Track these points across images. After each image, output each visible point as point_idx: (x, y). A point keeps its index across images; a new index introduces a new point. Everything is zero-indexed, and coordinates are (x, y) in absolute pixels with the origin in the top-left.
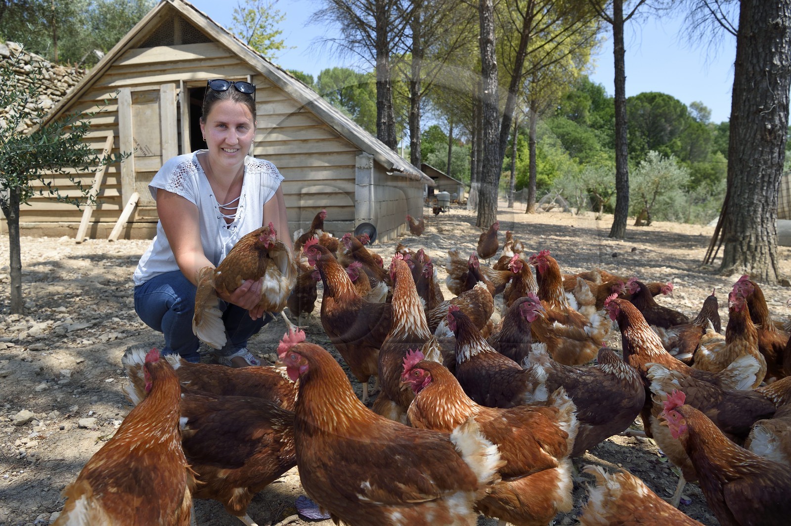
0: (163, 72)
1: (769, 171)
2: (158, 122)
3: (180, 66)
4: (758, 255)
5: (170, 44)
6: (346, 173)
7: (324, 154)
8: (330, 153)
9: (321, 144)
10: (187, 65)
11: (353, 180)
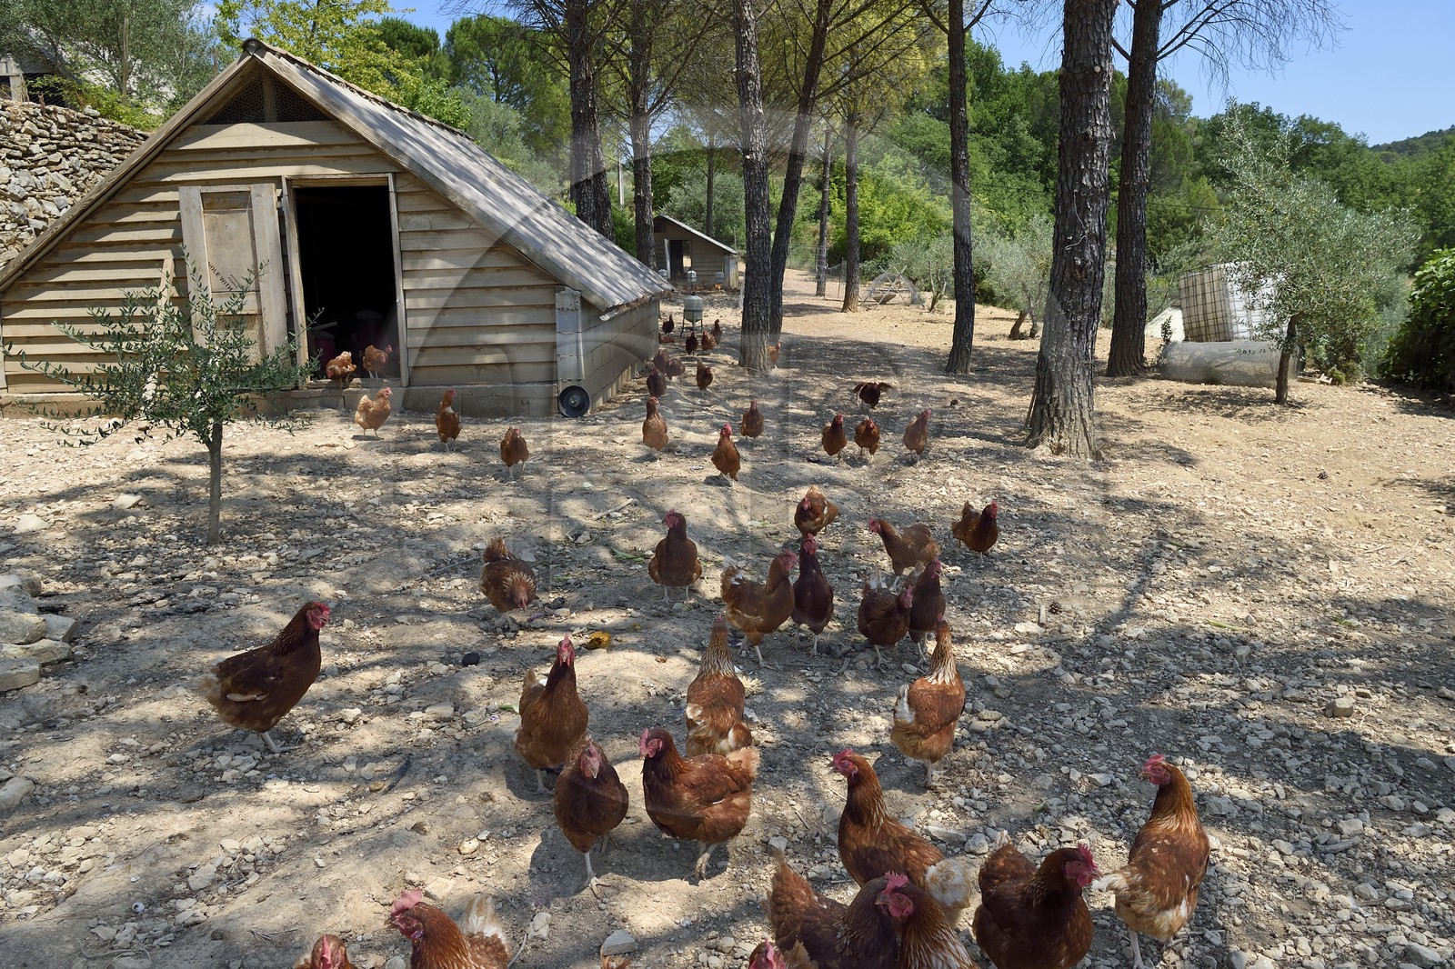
0: (252, 163)
1: (1079, 318)
2: (249, 239)
3: (279, 154)
4: (1066, 422)
5: (258, 119)
6: (542, 317)
7: (509, 288)
8: (517, 288)
9: (504, 274)
10: (290, 153)
11: (551, 327)
